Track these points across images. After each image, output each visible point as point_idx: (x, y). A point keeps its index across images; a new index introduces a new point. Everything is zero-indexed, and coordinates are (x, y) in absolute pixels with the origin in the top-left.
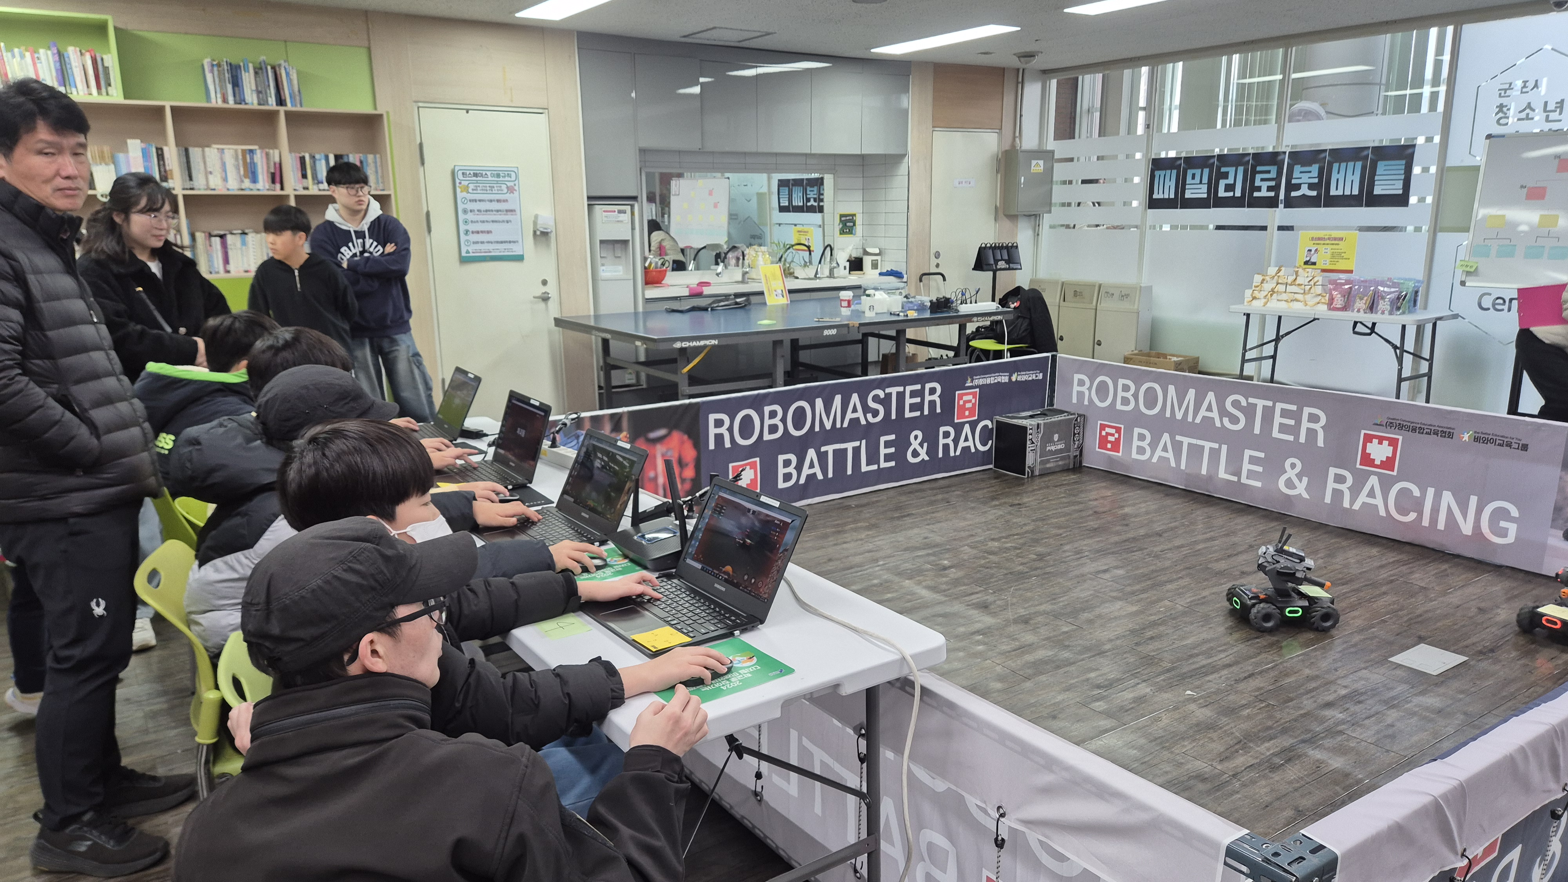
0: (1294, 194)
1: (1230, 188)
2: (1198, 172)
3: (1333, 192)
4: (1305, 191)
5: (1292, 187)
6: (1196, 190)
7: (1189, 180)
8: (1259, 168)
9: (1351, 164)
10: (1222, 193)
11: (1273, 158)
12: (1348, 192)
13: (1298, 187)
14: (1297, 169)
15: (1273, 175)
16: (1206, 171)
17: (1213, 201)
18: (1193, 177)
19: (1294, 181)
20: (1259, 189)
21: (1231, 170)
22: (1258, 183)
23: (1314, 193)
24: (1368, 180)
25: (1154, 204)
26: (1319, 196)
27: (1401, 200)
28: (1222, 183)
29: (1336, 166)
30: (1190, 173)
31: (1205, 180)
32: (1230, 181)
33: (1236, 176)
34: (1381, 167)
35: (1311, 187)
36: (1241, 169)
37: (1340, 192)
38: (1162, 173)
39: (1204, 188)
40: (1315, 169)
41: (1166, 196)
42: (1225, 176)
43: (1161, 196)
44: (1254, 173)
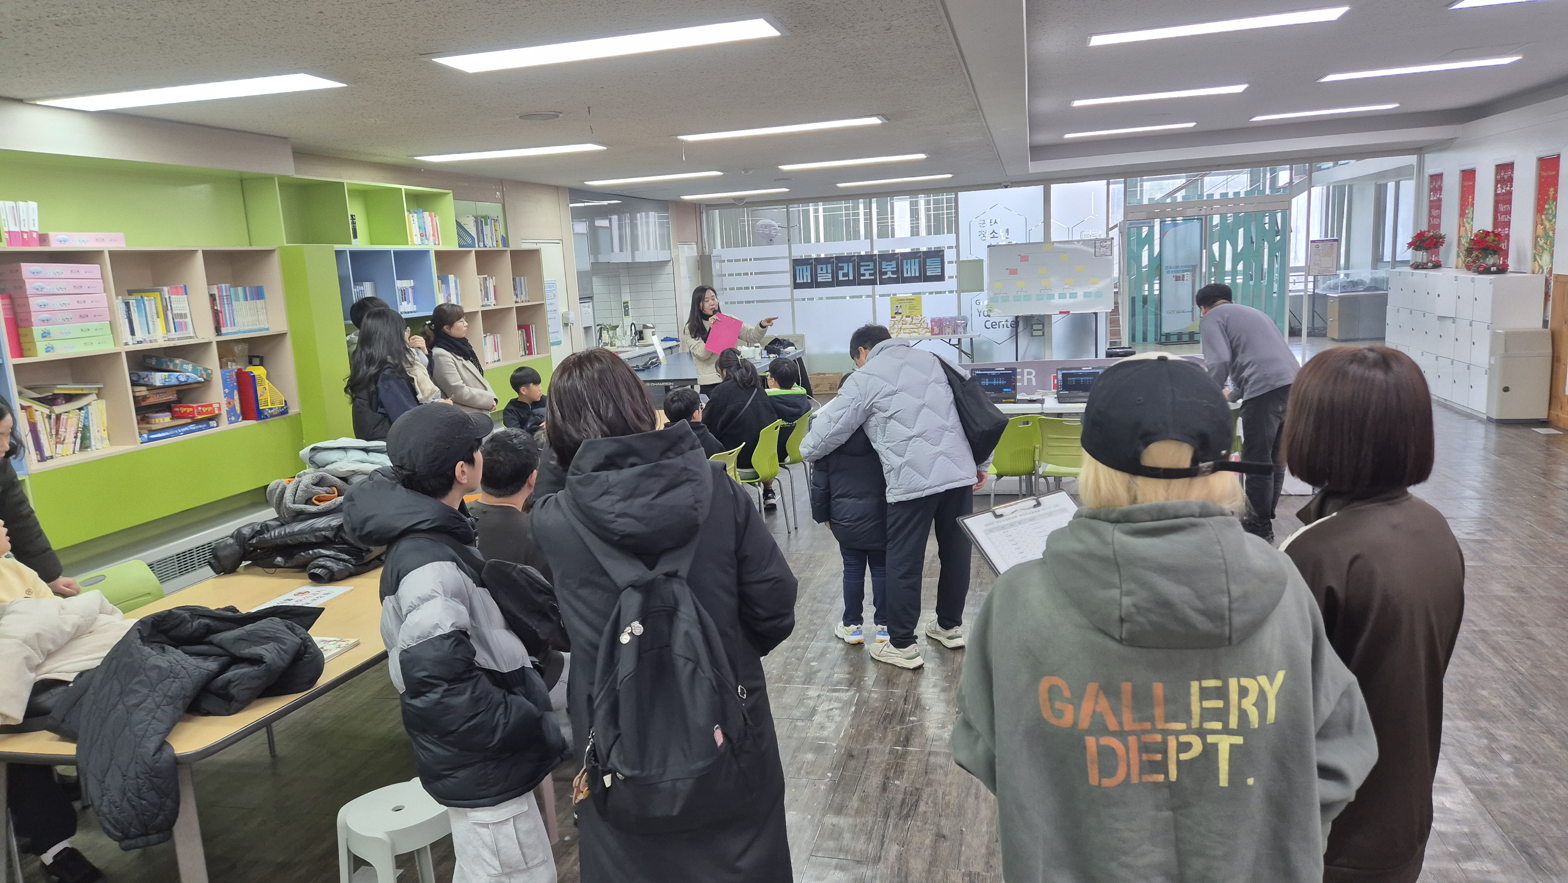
0: (884, 277)
1: (844, 275)
2: (824, 267)
3: (905, 275)
4: (889, 275)
5: (882, 273)
6: (824, 276)
7: (819, 271)
8: (862, 264)
9: (913, 261)
10: (841, 278)
11: (870, 258)
12: (913, 275)
13: (886, 273)
14: (884, 263)
15: (872, 267)
16: (829, 266)
17: (835, 282)
18: (822, 270)
19: (883, 270)
20: (864, 275)
21: (845, 265)
22: (862, 272)
23: (895, 276)
24: (923, 268)
25: (797, 286)
26: (898, 277)
27: (941, 278)
28: (840, 273)
29: (905, 262)
30: (819, 267)
31: (829, 271)
32: (845, 271)
33: (849, 268)
34: (929, 261)
35: (893, 273)
36: (851, 265)
37: (909, 275)
38: (801, 268)
39: (830, 276)
40: (894, 263)
41: (805, 281)
42: (842, 268)
43: (801, 281)
44: (859, 266)
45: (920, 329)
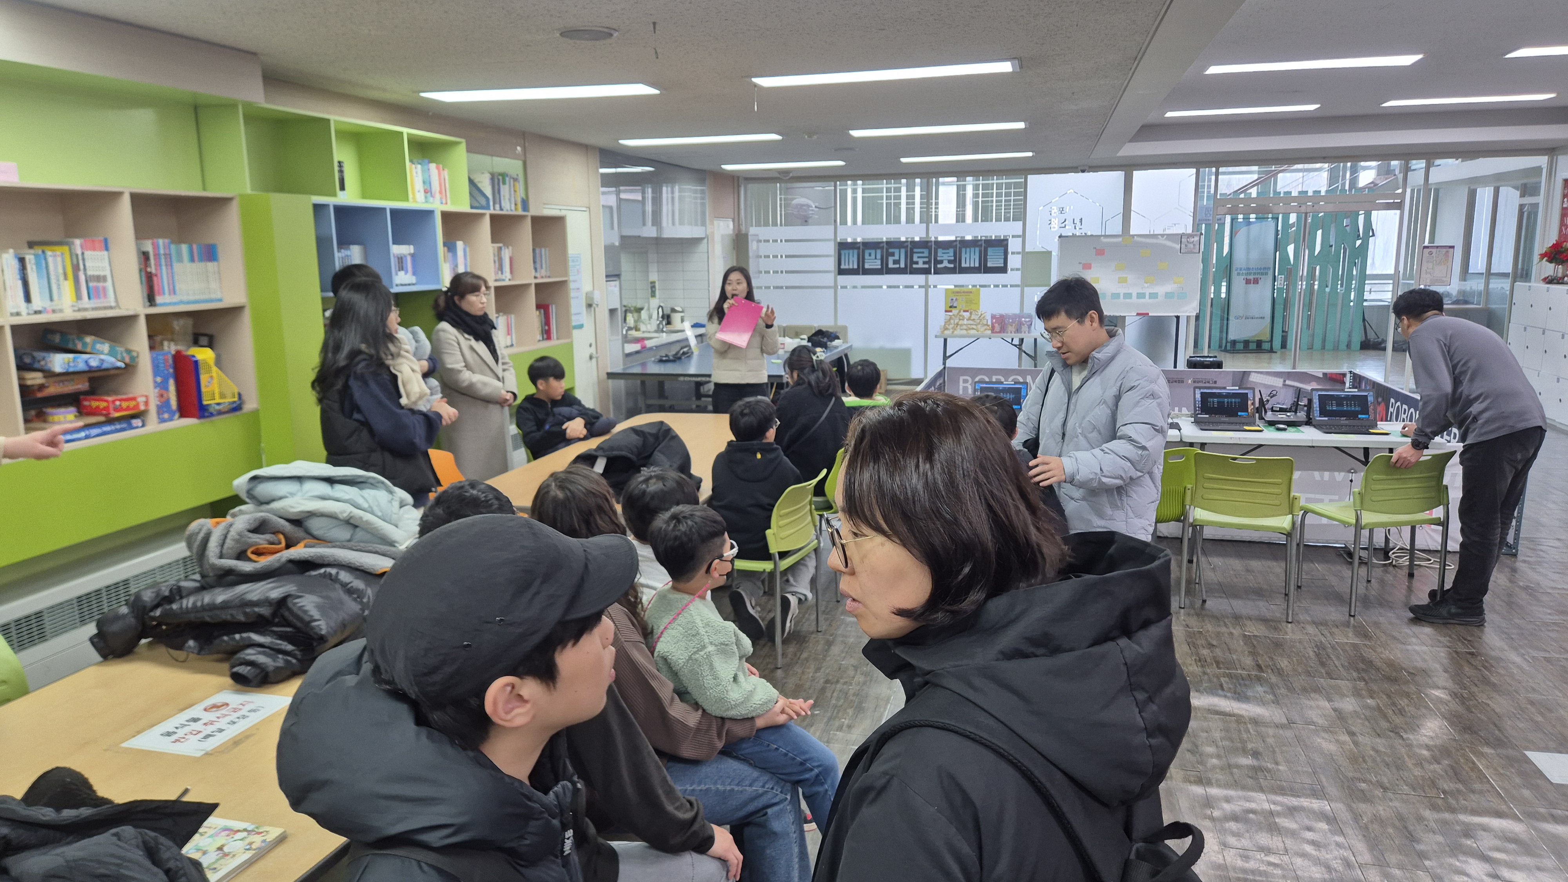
0: (939, 266)
1: (896, 262)
2: (873, 252)
3: (963, 265)
4: (946, 264)
5: (937, 262)
6: (873, 262)
7: (867, 256)
8: (915, 250)
9: (972, 249)
10: (891, 265)
11: (925, 244)
12: (972, 265)
13: (941, 262)
14: (940, 251)
15: (926, 254)
16: (879, 252)
17: (885, 270)
18: (870, 255)
19: (939, 258)
20: (917, 263)
21: (896, 251)
22: (915, 259)
23: (952, 266)
24: (983, 258)
25: (841, 272)
26: (955, 267)
27: (1003, 270)
28: (891, 259)
29: (963, 250)
30: (867, 252)
31: (879, 256)
32: (896, 257)
33: (900, 255)
34: (990, 251)
35: (950, 262)
36: (903, 251)
37: (967, 265)
38: (847, 252)
39: (879, 262)
40: (951, 251)
41: (851, 267)
42: (893, 254)
43: (847, 267)
44: (912, 253)
45: (979, 326)
